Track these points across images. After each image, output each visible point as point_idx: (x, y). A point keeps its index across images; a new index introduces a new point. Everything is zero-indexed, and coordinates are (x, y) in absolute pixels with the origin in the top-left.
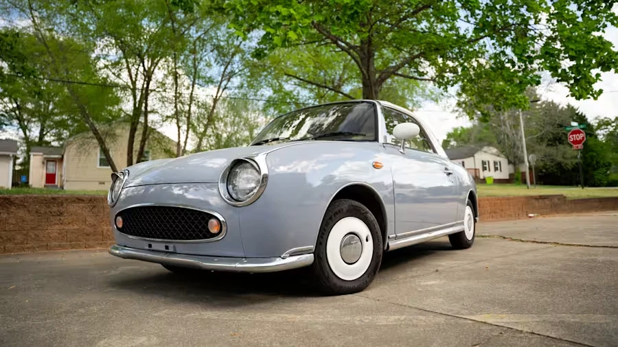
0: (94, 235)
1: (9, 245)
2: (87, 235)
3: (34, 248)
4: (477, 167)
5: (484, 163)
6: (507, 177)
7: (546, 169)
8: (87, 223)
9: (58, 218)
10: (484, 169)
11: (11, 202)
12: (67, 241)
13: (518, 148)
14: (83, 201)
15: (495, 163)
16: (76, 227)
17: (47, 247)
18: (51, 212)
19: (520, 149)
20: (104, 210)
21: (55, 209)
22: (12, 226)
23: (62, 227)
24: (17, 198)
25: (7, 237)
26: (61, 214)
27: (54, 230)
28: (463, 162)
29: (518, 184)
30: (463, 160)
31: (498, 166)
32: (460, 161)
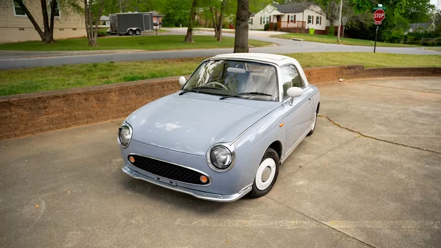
0: (70, 119)
1: (17, 132)
2: (66, 119)
3: (33, 132)
4: (304, 21)
5: (309, 17)
6: (324, 29)
7: (352, 27)
8: (64, 111)
9: (45, 110)
10: (309, 22)
11: (11, 104)
12: (53, 125)
13: (336, 9)
14: (59, 97)
15: (317, 18)
16: (57, 115)
17: (42, 130)
18: (39, 108)
19: (337, 10)
20: (74, 102)
21: (42, 105)
22: (16, 120)
23: (48, 116)
24: (14, 100)
25: (14, 127)
26: (46, 108)
27: (44, 119)
28: (295, 16)
29: (331, 36)
30: (295, 14)
31: (319, 20)
32: (293, 14)
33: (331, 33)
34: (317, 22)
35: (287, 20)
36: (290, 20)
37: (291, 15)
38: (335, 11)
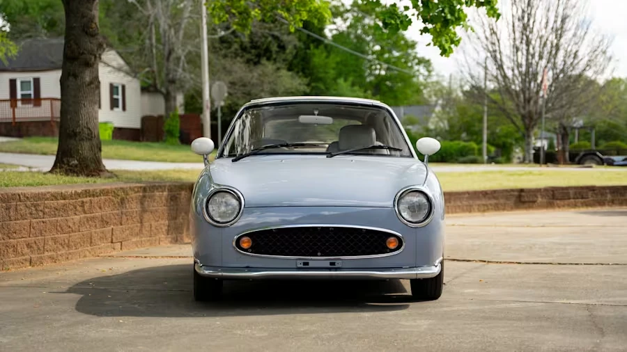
6: (138, 125)
15: (113, 88)
28: (37, 81)
29: (173, 144)
30: (36, 75)
31: (120, 97)
32: (29, 77)
33: (171, 133)
34: (114, 104)
35: (8, 97)
36: (19, 97)
37: (20, 77)
38: (177, 64)
